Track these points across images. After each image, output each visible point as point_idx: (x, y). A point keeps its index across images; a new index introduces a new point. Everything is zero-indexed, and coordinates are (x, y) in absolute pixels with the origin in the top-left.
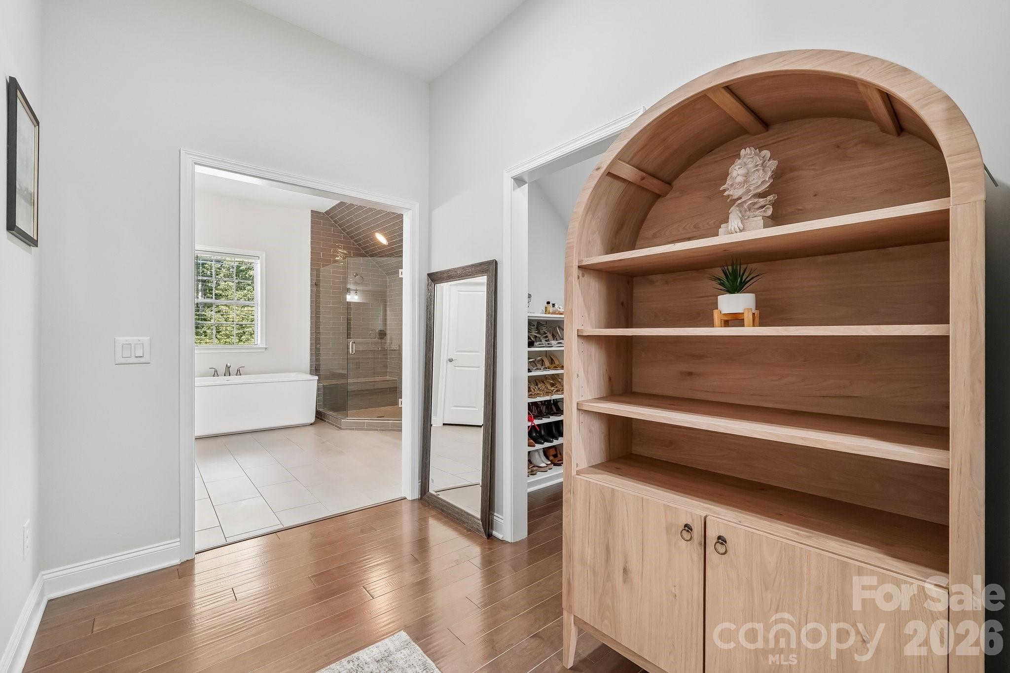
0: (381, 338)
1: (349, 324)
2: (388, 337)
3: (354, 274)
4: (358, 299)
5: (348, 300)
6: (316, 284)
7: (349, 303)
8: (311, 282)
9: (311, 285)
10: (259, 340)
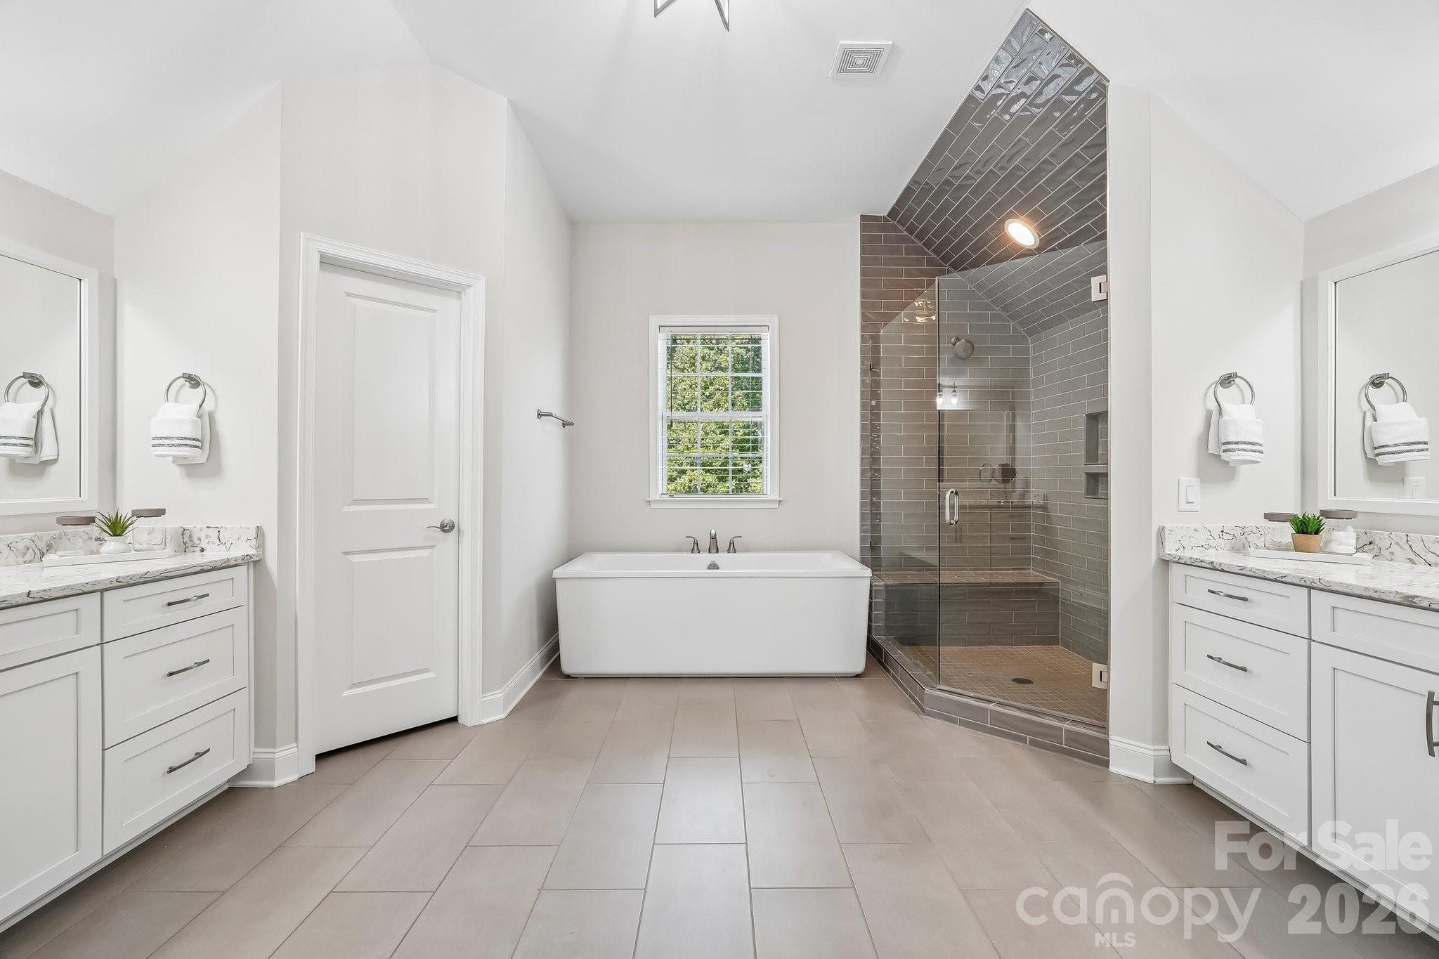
0: (1004, 481)
1: (940, 451)
2: (1019, 478)
3: (953, 340)
4: (958, 404)
5: (938, 408)
6: (871, 368)
7: (940, 414)
8: (863, 364)
9: (863, 372)
10: (768, 483)
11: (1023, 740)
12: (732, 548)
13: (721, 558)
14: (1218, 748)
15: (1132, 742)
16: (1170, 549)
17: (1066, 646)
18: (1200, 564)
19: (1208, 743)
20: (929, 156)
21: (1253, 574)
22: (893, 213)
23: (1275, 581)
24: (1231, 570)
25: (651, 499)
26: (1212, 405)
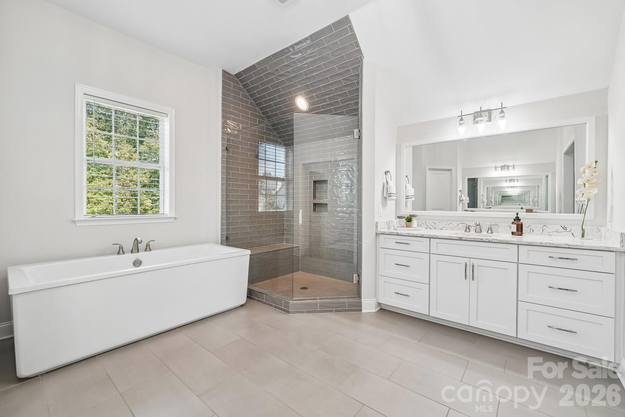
6: (227, 149)
10: (165, 208)
11: (332, 311)
12: (148, 248)
13: (141, 255)
14: (398, 293)
15: (369, 300)
16: (380, 230)
17: (302, 270)
18: (393, 234)
19: (395, 293)
20: (273, 55)
21: (413, 235)
22: (238, 75)
23: (420, 237)
24: (405, 235)
25: (76, 219)
26: (385, 181)
